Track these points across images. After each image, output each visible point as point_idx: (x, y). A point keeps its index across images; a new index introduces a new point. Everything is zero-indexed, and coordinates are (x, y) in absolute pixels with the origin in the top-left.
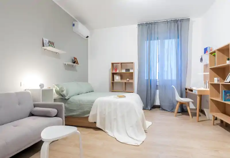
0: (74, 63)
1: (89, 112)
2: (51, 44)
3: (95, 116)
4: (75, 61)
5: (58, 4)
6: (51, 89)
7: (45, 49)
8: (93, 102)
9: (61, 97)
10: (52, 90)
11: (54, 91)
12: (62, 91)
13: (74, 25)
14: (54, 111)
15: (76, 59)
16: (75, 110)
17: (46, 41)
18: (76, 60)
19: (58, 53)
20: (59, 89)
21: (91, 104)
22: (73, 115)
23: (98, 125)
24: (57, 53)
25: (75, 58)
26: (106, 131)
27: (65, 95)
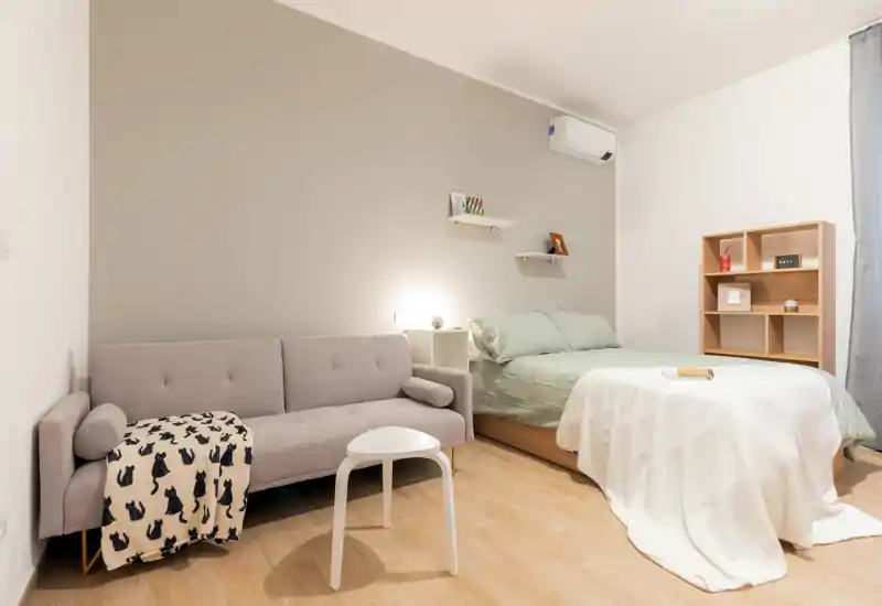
0: (552, 251)
1: (557, 415)
2: (473, 205)
3: (576, 429)
4: (554, 247)
5: (494, 83)
6: (464, 330)
7: (456, 222)
8: (573, 382)
9: (487, 357)
10: (466, 334)
11: (471, 338)
12: (490, 339)
13: (552, 130)
14: (446, 392)
15: (559, 237)
16: (521, 401)
17: (459, 198)
18: (558, 242)
19: (497, 228)
20: (483, 334)
21: (566, 386)
22: (515, 416)
23: (583, 465)
24: (492, 228)
25: (555, 236)
26: (609, 492)
27: (497, 352)
